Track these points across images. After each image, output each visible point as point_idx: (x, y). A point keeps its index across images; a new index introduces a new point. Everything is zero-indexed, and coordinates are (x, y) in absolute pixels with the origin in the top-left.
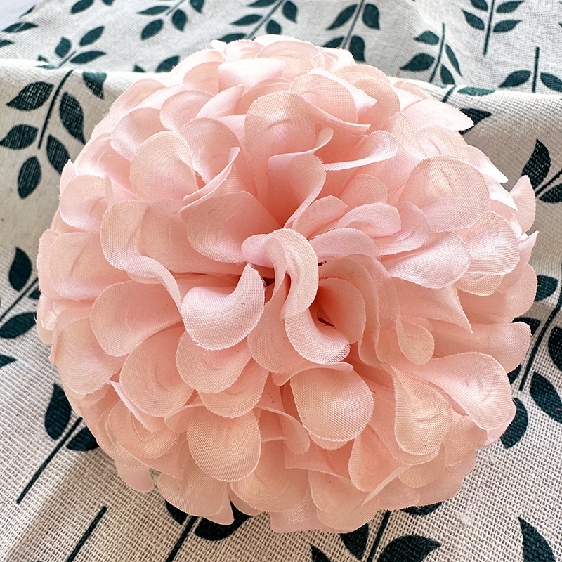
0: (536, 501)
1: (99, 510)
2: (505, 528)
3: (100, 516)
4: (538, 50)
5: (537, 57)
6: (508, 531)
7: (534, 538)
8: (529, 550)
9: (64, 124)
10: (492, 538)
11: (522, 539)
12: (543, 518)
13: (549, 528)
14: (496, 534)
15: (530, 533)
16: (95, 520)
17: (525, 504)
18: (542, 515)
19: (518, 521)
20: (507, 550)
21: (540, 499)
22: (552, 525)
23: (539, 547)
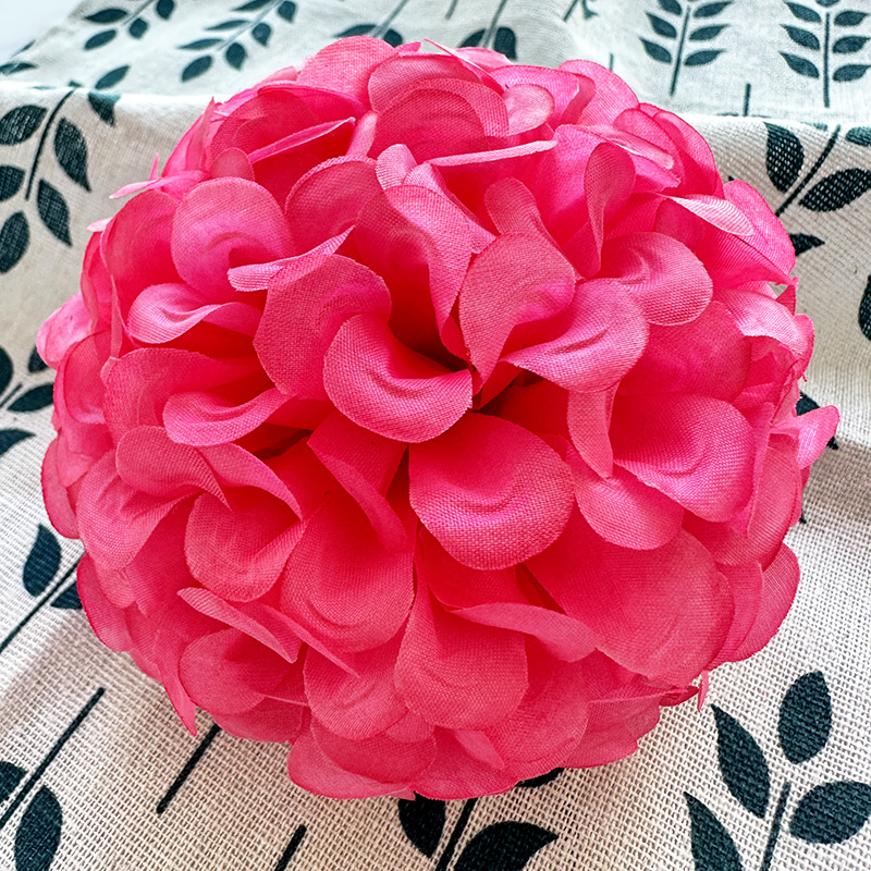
0: (738, 682)
1: (94, 692)
2: (691, 721)
3: (94, 700)
4: (748, 87)
5: (748, 95)
6: (695, 723)
7: (735, 734)
8: (728, 751)
9: (61, 163)
10: (671, 732)
11: (716, 736)
12: (749, 706)
13: (758, 721)
14: (677, 727)
15: (729, 728)
16: (87, 706)
17: (722, 687)
18: (747, 701)
19: (710, 710)
20: (693, 751)
21: (744, 679)
22: (763, 716)
23: (743, 747)
